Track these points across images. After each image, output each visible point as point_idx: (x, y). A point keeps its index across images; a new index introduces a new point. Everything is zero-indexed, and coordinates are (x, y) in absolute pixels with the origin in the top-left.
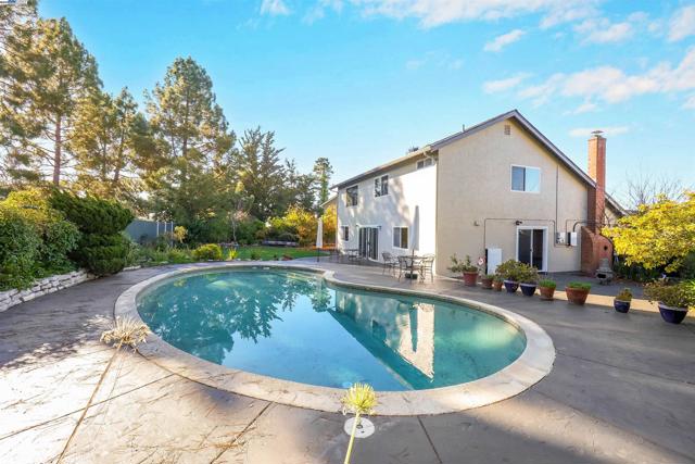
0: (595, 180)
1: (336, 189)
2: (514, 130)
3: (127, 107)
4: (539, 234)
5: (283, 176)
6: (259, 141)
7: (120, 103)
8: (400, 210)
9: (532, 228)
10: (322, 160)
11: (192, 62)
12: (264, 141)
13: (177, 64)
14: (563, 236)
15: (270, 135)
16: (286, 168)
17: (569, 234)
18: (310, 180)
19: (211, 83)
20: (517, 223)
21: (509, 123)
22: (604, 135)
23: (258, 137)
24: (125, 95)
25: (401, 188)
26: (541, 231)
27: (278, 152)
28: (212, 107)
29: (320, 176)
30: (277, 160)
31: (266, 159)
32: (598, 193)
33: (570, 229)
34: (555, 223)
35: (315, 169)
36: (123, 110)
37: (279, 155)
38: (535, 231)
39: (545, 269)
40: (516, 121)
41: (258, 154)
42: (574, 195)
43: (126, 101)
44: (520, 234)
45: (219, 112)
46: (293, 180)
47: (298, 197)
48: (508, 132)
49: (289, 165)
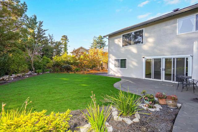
1: (108, 37)
5: (48, 41)
10: (65, 36)
18: (60, 44)
27: (45, 31)
29: (64, 43)
35: (62, 39)
46: (52, 43)
47: (55, 50)
49: (50, 37)
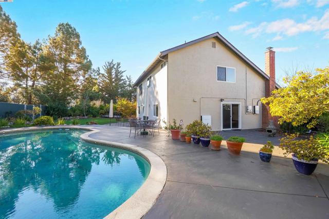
0: (269, 75)
2: (218, 45)
3: (39, 49)
4: (236, 107)
5: (125, 84)
6: (113, 67)
7: (35, 47)
8: (155, 94)
9: (230, 103)
11: (69, 25)
12: (115, 67)
13: (59, 26)
14: (250, 108)
15: (119, 64)
16: (127, 80)
17: (254, 107)
19: (79, 35)
20: (222, 100)
21: (214, 41)
22: (273, 50)
23: (112, 65)
24: (37, 43)
25: (156, 82)
26: (237, 105)
27: (122, 72)
28: (80, 47)
30: (122, 76)
31: (117, 76)
32: (271, 83)
33: (255, 104)
34: (246, 100)
36: (37, 51)
37: (123, 74)
38: (233, 105)
39: (240, 127)
40: (218, 39)
41: (113, 74)
42: (257, 84)
43: (38, 46)
44: (223, 106)
45: (84, 50)
46: (130, 86)
48: (214, 46)
49: (128, 79)
